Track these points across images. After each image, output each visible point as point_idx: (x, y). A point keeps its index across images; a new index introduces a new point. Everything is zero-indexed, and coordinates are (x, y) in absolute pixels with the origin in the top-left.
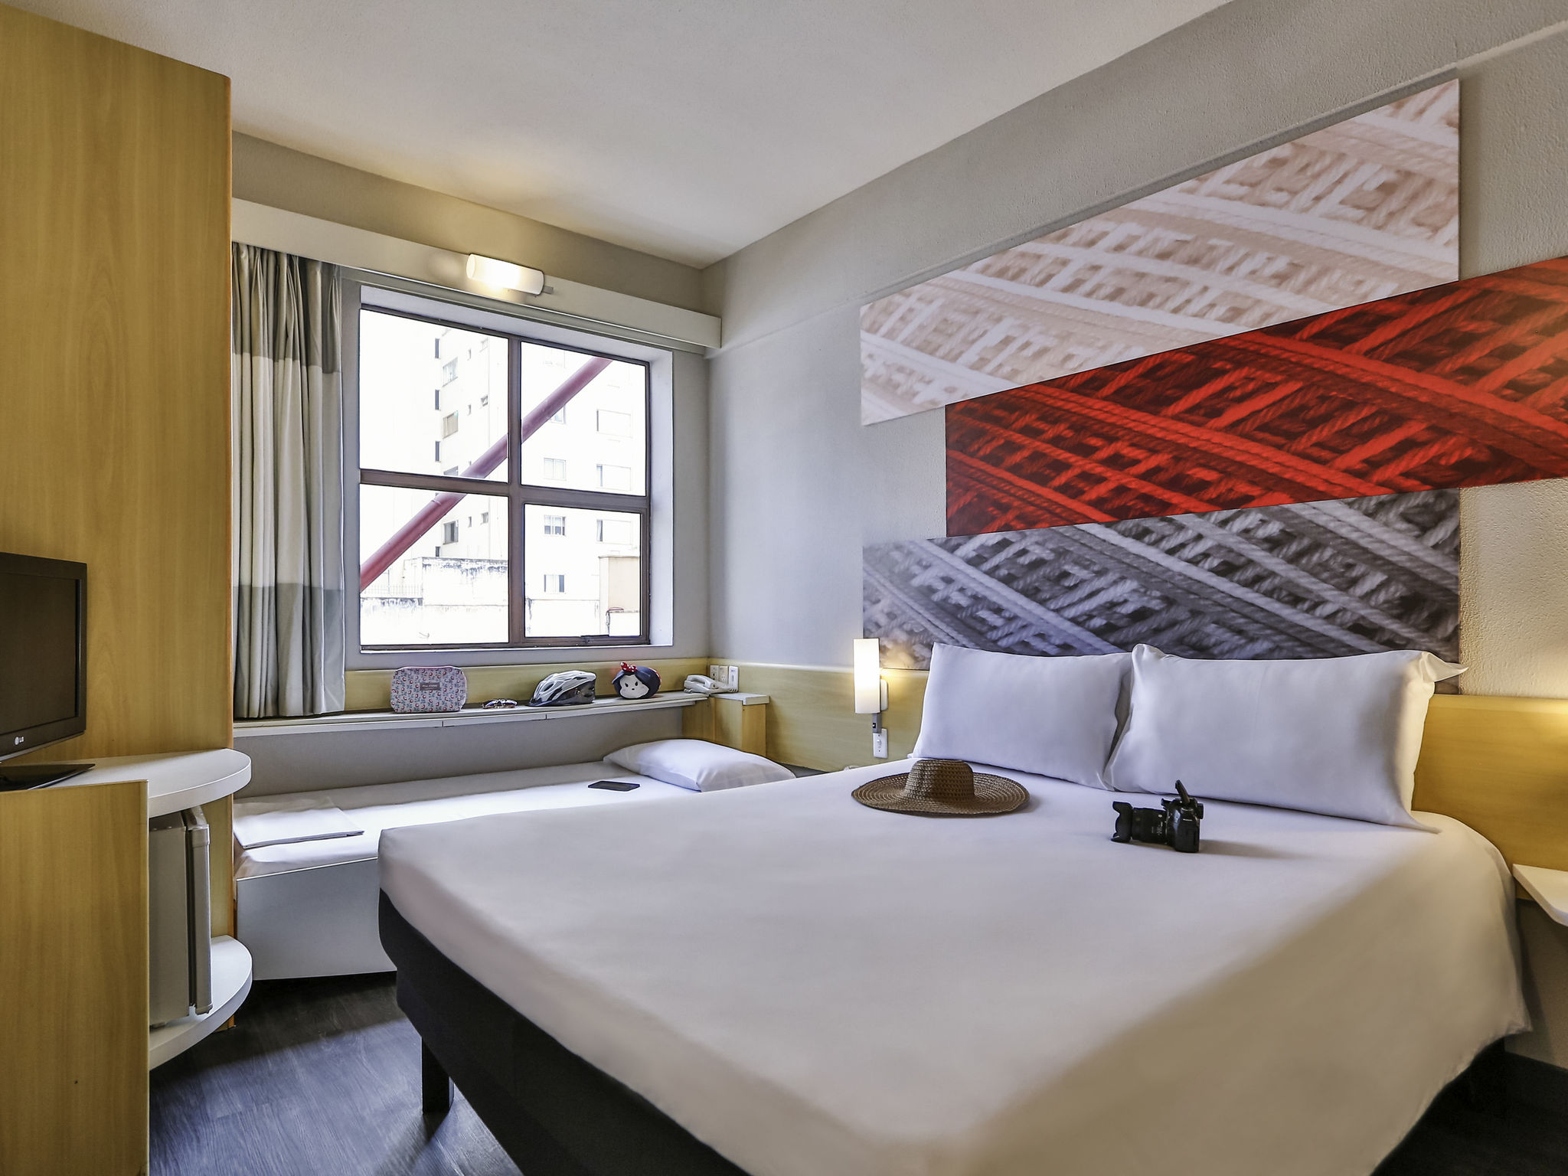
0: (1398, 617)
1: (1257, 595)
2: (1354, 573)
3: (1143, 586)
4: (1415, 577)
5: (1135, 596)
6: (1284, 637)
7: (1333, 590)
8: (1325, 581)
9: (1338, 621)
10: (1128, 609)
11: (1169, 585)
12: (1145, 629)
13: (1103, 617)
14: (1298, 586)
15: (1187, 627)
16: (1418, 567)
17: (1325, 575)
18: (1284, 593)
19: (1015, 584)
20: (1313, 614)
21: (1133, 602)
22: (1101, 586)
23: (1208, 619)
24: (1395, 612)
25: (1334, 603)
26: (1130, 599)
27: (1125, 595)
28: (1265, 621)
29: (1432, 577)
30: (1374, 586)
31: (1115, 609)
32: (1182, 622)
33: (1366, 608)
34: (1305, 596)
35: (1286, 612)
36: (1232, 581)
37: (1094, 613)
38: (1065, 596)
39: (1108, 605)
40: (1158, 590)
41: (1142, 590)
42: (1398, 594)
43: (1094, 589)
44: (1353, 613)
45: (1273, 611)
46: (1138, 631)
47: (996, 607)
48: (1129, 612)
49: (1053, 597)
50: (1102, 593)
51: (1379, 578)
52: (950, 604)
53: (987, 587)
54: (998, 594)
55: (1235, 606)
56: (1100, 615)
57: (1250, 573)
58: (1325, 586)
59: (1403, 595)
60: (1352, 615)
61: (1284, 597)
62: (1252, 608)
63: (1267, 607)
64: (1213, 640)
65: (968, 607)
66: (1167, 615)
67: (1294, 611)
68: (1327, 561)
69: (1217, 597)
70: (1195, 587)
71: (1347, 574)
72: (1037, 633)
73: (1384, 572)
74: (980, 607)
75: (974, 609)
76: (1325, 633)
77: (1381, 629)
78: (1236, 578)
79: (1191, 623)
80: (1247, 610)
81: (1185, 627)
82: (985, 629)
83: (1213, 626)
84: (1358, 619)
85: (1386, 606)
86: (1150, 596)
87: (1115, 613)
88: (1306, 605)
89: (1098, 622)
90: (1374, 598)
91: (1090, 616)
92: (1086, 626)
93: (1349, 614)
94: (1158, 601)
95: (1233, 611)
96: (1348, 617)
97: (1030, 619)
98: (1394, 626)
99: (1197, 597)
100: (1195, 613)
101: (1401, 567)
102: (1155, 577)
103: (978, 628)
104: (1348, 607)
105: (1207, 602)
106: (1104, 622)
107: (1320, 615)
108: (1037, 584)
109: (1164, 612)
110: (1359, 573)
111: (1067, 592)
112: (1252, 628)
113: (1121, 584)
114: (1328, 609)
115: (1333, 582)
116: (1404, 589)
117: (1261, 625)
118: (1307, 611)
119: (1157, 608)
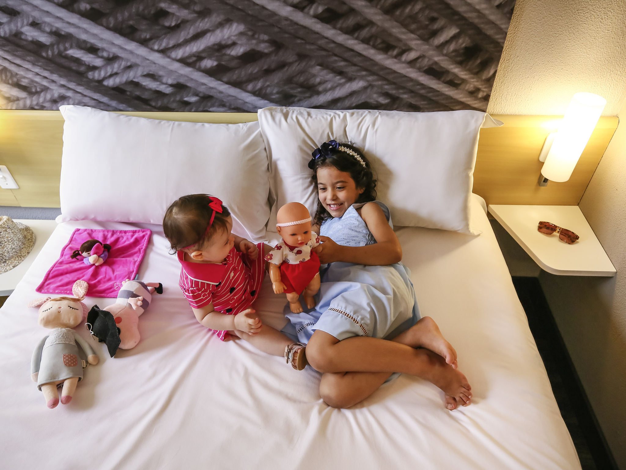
0: (460, 63)
1: (356, 42)
2: (436, 26)
3: (250, 30)
4: (479, 31)
5: (244, 40)
6: (375, 77)
7: (418, 40)
8: (412, 32)
9: (418, 65)
10: (239, 51)
11: (276, 30)
12: (256, 71)
13: (213, 58)
14: (390, 35)
15: (295, 68)
16: (483, 23)
17: (413, 26)
18: (379, 41)
19: (104, 21)
20: (400, 60)
21: (241, 45)
22: (206, 28)
23: (313, 63)
24: (459, 59)
25: (416, 50)
26: (239, 42)
27: (233, 38)
28: (361, 64)
29: (490, 32)
30: (448, 38)
31: (224, 51)
32: (290, 64)
33: (439, 56)
34: (394, 43)
35: (379, 57)
36: (334, 28)
37: (203, 55)
38: (168, 36)
39: (216, 47)
40: (265, 33)
41: (250, 33)
42: (464, 45)
43: (199, 30)
44: (430, 59)
45: (369, 56)
46: (250, 71)
47: (89, 45)
48: (240, 54)
49: (155, 37)
50: (209, 35)
51: (453, 31)
52: (26, 40)
53: (69, 23)
54: (86, 31)
55: (337, 51)
56: (210, 57)
57: (351, 21)
58: (413, 36)
59: (467, 46)
60: (428, 61)
61: (379, 44)
62: (352, 53)
63: (364, 53)
64: (318, 80)
65: (52, 45)
66: (276, 58)
67: (385, 56)
68: (417, 13)
69: (322, 42)
70: (301, 33)
71: (430, 27)
72: (145, 73)
73: (458, 26)
74: (67, 45)
75: (61, 47)
76: (407, 75)
77: (447, 72)
78: (339, 25)
79: (298, 65)
80: (347, 55)
81: (294, 68)
82: (82, 69)
83: (318, 68)
84: (432, 64)
85: (453, 54)
86: (258, 39)
87: (225, 54)
88: (395, 52)
89: (208, 63)
90: (446, 48)
91: (199, 57)
92: (197, 66)
93: (426, 60)
94: (267, 44)
95: (336, 55)
96: (425, 63)
97: (134, 60)
98: (456, 70)
99: (303, 41)
100: (302, 57)
101: (471, 23)
102: (262, 21)
103: (74, 68)
104: (427, 54)
105: (313, 47)
106: (215, 63)
107: (405, 60)
108: (131, 23)
109: (274, 55)
110: (440, 26)
111: (169, 33)
112: (351, 70)
113: (227, 26)
114: (412, 55)
115: (418, 33)
116: (469, 41)
117: (359, 68)
118: (396, 57)
119: (266, 51)
